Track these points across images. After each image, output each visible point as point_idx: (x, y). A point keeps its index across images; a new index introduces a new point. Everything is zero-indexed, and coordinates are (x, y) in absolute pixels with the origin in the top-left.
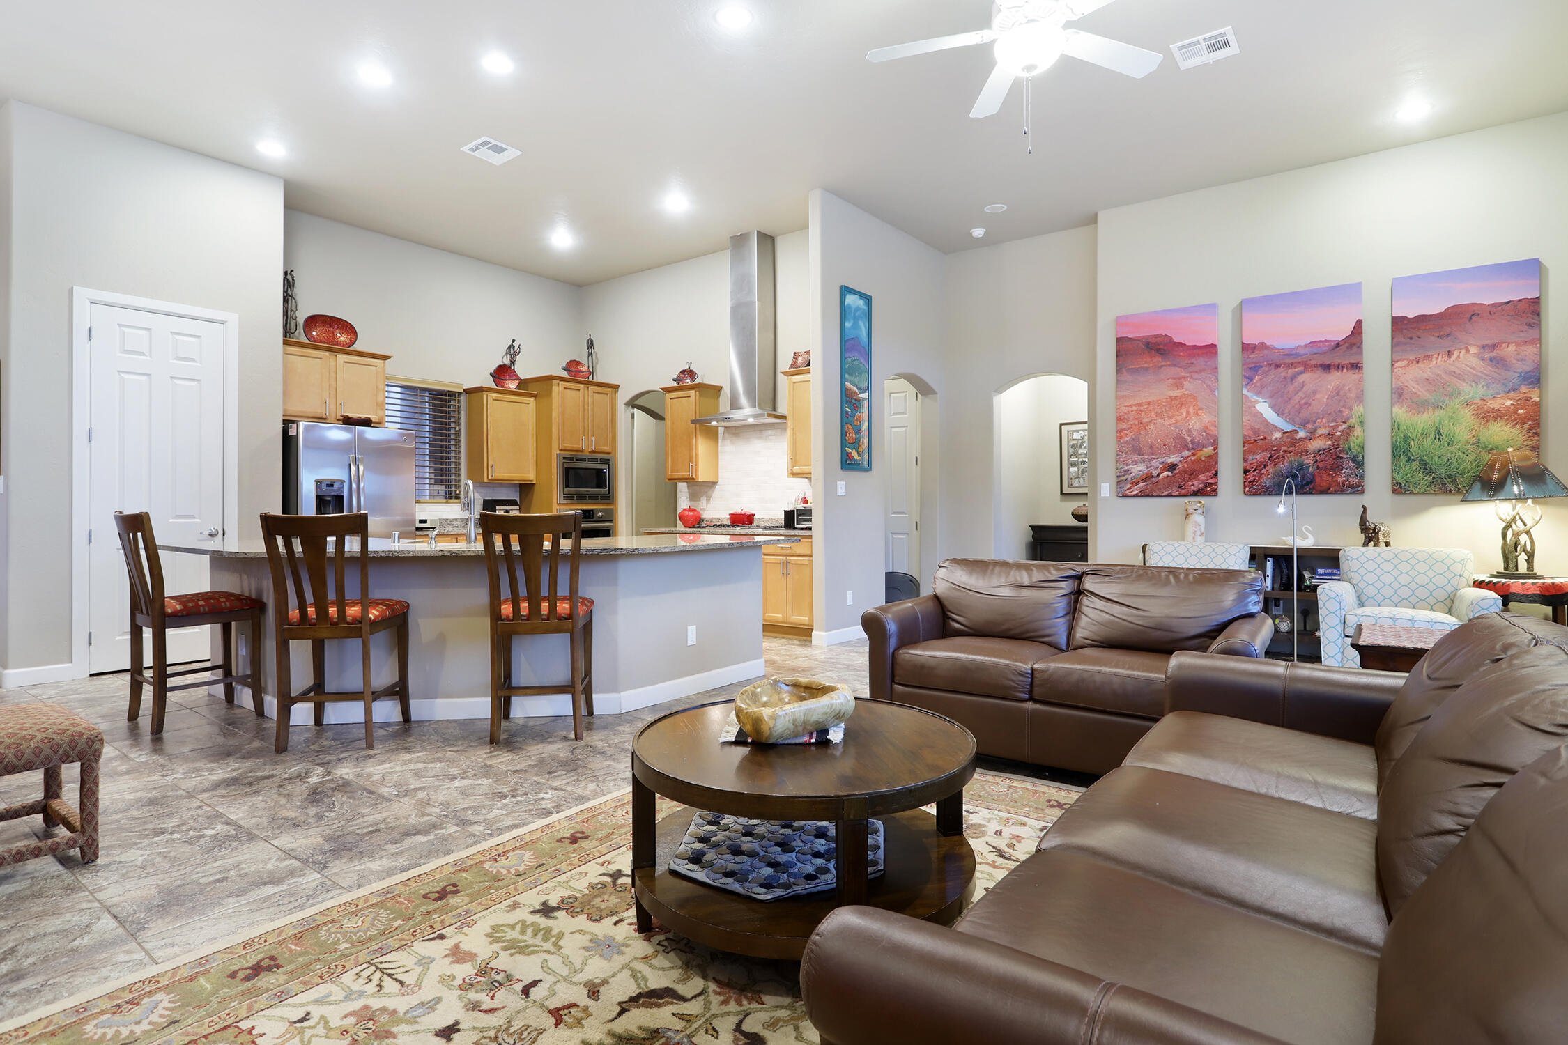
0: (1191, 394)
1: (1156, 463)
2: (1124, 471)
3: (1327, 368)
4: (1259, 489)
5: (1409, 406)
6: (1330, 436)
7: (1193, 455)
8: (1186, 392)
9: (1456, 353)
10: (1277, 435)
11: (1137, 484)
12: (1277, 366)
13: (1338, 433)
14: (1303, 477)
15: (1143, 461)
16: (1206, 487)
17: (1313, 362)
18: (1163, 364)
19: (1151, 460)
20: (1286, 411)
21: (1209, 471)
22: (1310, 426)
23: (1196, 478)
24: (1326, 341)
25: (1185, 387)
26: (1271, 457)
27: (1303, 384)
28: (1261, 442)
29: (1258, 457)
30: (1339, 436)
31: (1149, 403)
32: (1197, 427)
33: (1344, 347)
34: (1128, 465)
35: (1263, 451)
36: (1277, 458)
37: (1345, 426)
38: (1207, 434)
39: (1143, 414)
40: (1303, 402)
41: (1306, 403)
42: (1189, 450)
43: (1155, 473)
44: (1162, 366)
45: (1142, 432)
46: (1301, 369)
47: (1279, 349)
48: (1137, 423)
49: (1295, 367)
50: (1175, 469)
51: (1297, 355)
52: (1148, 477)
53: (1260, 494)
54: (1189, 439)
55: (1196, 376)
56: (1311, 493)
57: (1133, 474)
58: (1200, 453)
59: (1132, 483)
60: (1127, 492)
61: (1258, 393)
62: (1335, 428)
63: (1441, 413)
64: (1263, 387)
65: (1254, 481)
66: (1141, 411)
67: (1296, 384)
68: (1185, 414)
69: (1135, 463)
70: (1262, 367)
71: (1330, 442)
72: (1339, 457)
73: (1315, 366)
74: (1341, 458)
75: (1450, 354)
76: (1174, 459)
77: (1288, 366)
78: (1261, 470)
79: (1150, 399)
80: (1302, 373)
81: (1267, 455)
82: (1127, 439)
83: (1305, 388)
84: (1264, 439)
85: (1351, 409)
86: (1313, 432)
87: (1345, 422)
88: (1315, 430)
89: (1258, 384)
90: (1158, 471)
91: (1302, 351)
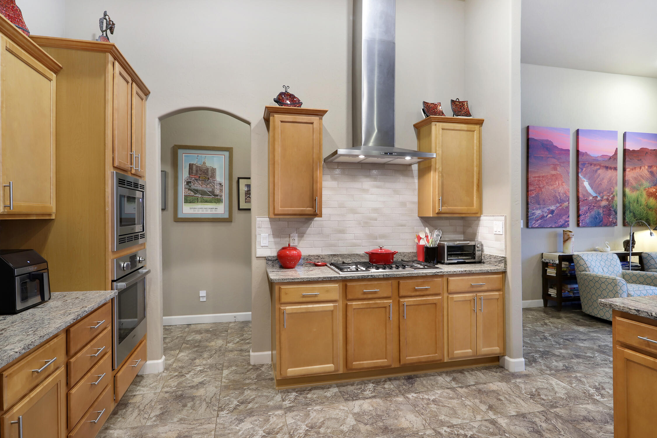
0: (560, 174)
1: (545, 210)
2: (532, 214)
3: (607, 168)
4: (585, 224)
5: (630, 188)
6: (607, 199)
7: (561, 206)
8: (558, 173)
9: (642, 168)
10: (591, 198)
11: (538, 221)
12: (591, 165)
13: (610, 199)
14: (599, 218)
15: (540, 208)
16: (565, 223)
17: (602, 165)
18: (549, 156)
19: (544, 208)
20: (594, 187)
21: (566, 215)
22: (601, 194)
23: (561, 218)
24: (607, 156)
25: (558, 170)
26: (589, 208)
27: (599, 175)
28: (585, 201)
29: (585, 208)
30: (611, 200)
31: (543, 177)
32: (562, 191)
33: (612, 160)
34: (534, 210)
35: (586, 206)
36: (591, 209)
37: (612, 196)
38: (566, 195)
39: (540, 182)
40: (599, 183)
41: (600, 184)
42: (559, 203)
43: (545, 215)
44: (549, 157)
45: (540, 193)
46: (598, 167)
47: (591, 156)
48: (538, 187)
49: (597, 166)
50: (553, 213)
51: (598, 160)
52: (542, 217)
53: (585, 227)
54: (559, 198)
55: (562, 165)
56: (602, 226)
57: (536, 215)
58: (563, 205)
59: (535, 221)
60: (533, 225)
61: (585, 177)
62: (609, 196)
63: (638, 192)
64: (586, 174)
65: (583, 220)
66: (540, 180)
67: (597, 174)
68: (557, 184)
69: (537, 209)
70: (586, 164)
71: (607, 203)
72: (610, 209)
73: (603, 166)
74: (611, 210)
75: (641, 168)
76: (553, 208)
77: (595, 165)
78: (585, 215)
79: (543, 175)
80: (599, 169)
81: (587, 207)
82: (533, 195)
83: (600, 177)
84: (586, 200)
85: (614, 188)
86: (602, 198)
87: (612, 194)
88: (603, 197)
89: (585, 172)
90: (547, 214)
91: (599, 159)
